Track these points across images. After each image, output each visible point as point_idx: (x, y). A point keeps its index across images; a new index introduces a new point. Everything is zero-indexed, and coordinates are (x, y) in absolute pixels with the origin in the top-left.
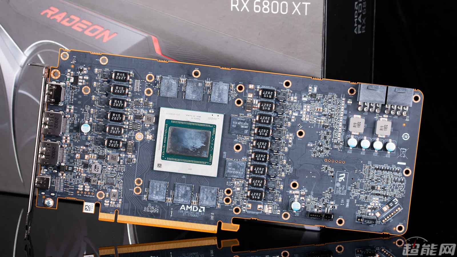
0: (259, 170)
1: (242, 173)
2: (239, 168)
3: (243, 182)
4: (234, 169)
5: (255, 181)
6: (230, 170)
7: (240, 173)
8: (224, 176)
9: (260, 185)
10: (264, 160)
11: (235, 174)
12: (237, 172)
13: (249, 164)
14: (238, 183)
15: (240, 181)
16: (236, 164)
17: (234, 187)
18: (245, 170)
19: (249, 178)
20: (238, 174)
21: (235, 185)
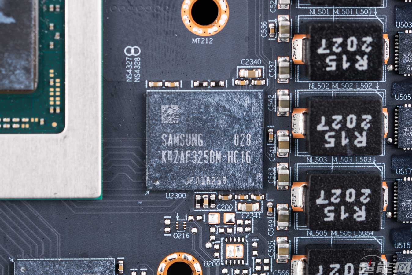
0: (344, 127)
1: (248, 159)
2: (226, 131)
3: (256, 206)
4: (197, 140)
5: (329, 195)
6: (173, 148)
7: (231, 157)
8: (145, 188)
9: (361, 215)
10: (365, 68)
11: (207, 169)
12: (219, 156)
13: (281, 98)
14: (229, 217)
15: (241, 206)
16: (207, 107)
17: (208, 245)
18: (260, 140)
19: (292, 180)
20: (224, 163)
21: (212, 230)
